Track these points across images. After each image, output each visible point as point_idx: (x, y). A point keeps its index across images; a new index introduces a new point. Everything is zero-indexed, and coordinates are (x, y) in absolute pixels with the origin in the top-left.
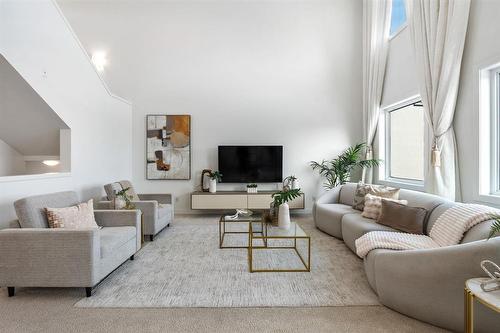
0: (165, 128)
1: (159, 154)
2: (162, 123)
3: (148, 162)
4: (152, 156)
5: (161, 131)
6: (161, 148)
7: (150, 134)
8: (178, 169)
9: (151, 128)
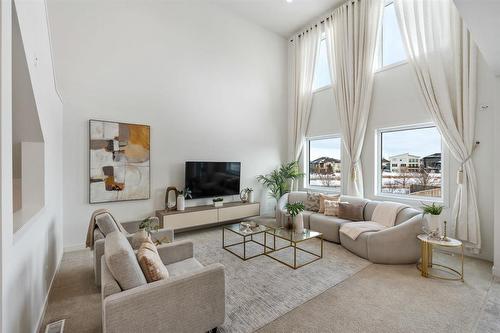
0: (116, 138)
1: (108, 171)
2: (113, 133)
3: (92, 181)
4: (98, 173)
5: (111, 142)
6: (110, 162)
7: (93, 145)
8: (135, 188)
9: (96, 136)
